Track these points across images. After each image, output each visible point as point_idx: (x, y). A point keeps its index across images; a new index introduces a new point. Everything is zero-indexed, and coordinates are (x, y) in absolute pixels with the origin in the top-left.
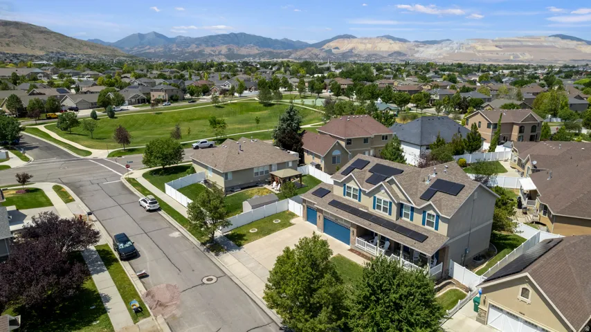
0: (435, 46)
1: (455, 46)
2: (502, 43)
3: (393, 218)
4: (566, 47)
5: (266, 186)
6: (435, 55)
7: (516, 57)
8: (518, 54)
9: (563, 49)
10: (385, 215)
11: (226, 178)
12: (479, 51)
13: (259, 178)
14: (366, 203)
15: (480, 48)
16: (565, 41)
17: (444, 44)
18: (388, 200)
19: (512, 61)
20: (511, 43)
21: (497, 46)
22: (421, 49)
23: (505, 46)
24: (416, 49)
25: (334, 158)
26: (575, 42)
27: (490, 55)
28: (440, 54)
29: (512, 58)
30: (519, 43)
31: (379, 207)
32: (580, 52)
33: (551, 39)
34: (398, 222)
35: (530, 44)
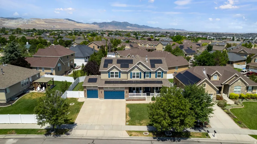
0: (14, 21)
1: (25, 21)
2: (47, 21)
3: (142, 79)
4: (71, 23)
5: (31, 91)
6: (15, 25)
7: (54, 27)
8: (55, 25)
9: (70, 24)
12: (38, 24)
13: (25, 87)
15: (38, 22)
16: (70, 21)
17: (19, 20)
18: (139, 72)
19: (53, 28)
20: (51, 21)
21: (45, 22)
22: (7, 22)
23: (48, 22)
24: (3, 21)
26: (73, 22)
27: (43, 26)
28: (18, 25)
29: (52, 27)
30: (54, 21)
31: (134, 77)
32: (75, 25)
33: (65, 20)
35: (58, 22)
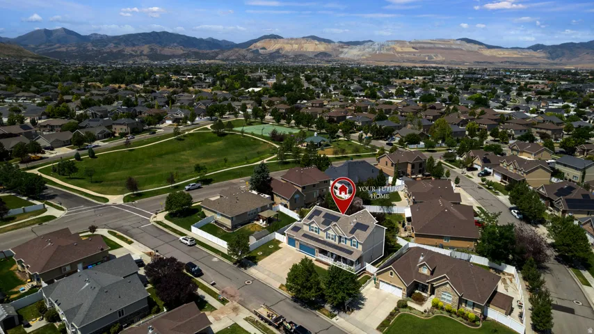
0: (358, 47)
1: (377, 47)
2: (418, 45)
3: (336, 243)
4: (470, 49)
5: (255, 222)
6: (358, 56)
7: (430, 58)
8: (432, 55)
9: (468, 51)
10: (333, 242)
11: (232, 220)
12: (399, 53)
13: (250, 217)
14: (322, 235)
15: (399, 49)
16: (469, 45)
17: (367, 45)
18: (334, 234)
19: (427, 62)
20: (425, 46)
21: (413, 48)
22: (345, 50)
23: (421, 48)
24: (341, 50)
25: (296, 199)
26: (477, 46)
27: (407, 56)
28: (362, 55)
29: (427, 58)
30: (432, 45)
31: (329, 238)
32: (482, 54)
33: (458, 42)
34: (340, 245)
35: (442, 46)
